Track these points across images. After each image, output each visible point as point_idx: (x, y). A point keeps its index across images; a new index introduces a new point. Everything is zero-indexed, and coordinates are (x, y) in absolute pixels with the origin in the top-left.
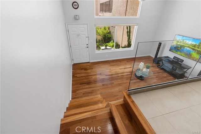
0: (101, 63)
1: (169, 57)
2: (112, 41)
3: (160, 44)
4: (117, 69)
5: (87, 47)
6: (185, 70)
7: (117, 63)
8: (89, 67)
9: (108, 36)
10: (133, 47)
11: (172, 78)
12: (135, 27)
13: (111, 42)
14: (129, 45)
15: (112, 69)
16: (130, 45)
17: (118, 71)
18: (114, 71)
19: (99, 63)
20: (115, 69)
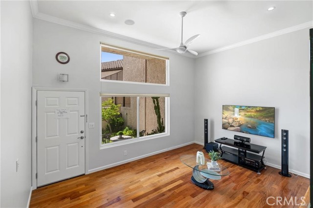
0: (112, 170)
1: (227, 139)
2: (127, 128)
3: (206, 121)
4: (154, 177)
5: (82, 138)
6: (261, 154)
7: (148, 164)
8: (83, 186)
9: (118, 120)
10: (168, 131)
11: (252, 172)
12: (166, 98)
13: (125, 130)
14: (161, 129)
15: (142, 180)
16: (163, 129)
17: (156, 181)
18: (148, 183)
19: (108, 172)
20: (149, 179)
